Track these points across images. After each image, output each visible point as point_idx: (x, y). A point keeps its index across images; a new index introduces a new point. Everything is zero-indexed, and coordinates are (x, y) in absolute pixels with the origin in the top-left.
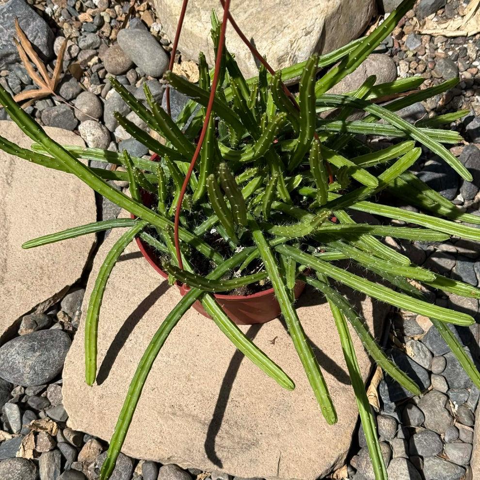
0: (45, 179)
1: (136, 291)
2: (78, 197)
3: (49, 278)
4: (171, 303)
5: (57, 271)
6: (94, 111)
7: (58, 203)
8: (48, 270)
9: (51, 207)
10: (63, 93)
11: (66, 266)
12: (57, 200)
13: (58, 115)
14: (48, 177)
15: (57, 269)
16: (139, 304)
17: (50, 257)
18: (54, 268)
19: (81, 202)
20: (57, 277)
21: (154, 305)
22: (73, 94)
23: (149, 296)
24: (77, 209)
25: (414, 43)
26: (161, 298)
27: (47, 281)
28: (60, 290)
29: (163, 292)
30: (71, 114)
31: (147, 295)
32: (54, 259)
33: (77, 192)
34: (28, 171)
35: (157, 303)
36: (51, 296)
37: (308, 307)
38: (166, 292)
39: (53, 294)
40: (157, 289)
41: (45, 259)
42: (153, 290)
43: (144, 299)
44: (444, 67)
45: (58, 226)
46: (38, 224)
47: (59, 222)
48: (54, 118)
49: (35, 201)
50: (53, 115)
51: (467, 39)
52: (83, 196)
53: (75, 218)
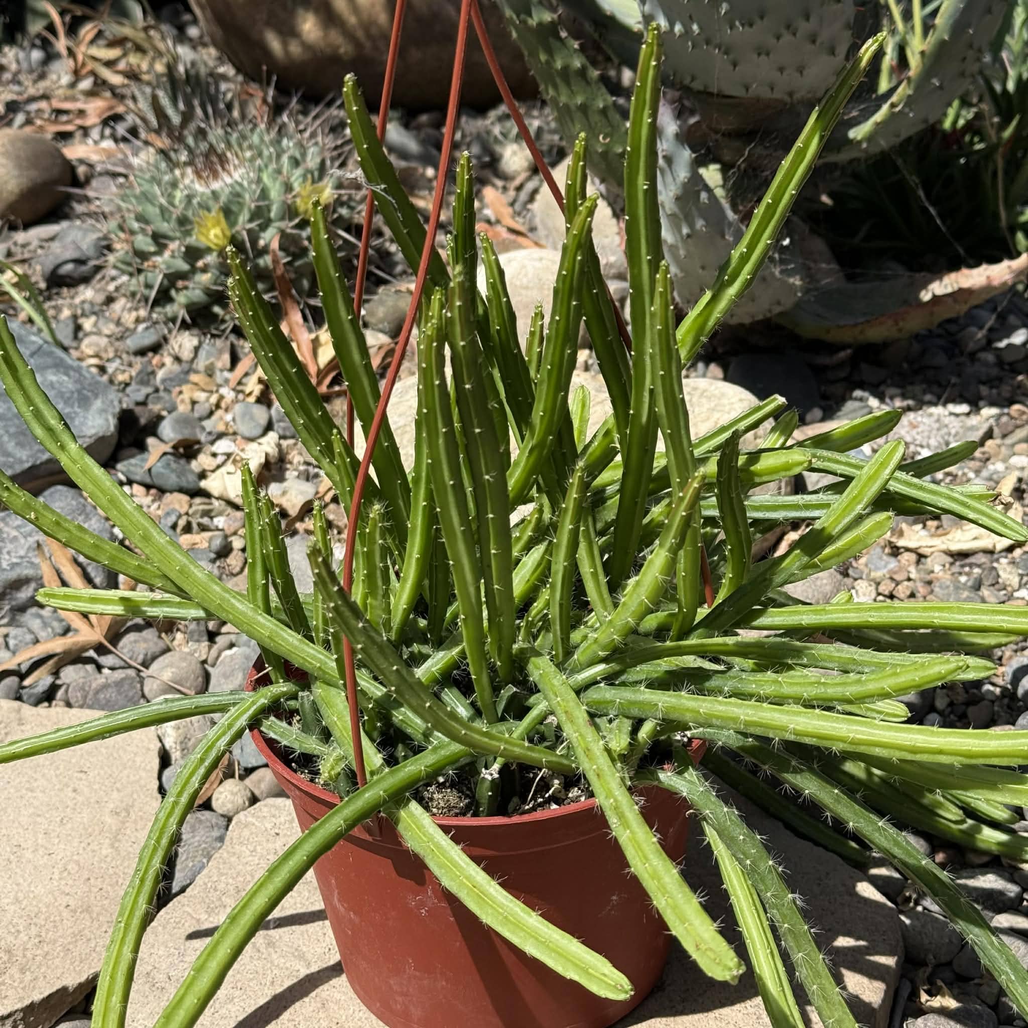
0: (53, 793)
1: (238, 993)
2: (123, 823)
3: (23, 971)
4: (322, 1015)
5: (44, 957)
6: (187, 679)
7: (73, 834)
8: (24, 956)
9: (57, 841)
10: (125, 651)
11: (71, 947)
12: (72, 829)
13: (105, 687)
14: (61, 790)
15: (47, 953)
16: (240, 1018)
17: (34, 931)
18: (39, 952)
19: (128, 832)
20: (43, 969)
21: (279, 1021)
22: (146, 655)
23: (268, 1003)
24: (116, 845)
25: (883, 563)
26: (298, 1004)
27: (17, 976)
28: (46, 994)
29: (306, 994)
30: (135, 687)
31: (262, 1001)
32: (43, 934)
33: (123, 814)
34: (18, 780)
35: (286, 1015)
36: (19, 1006)
37: (672, 1019)
38: (313, 994)
39: (27, 1002)
40: (290, 989)
41: (22, 935)
42: (279, 990)
43: (253, 1009)
44: (952, 588)
45: (65, 874)
46: (18, 870)
47: (69, 867)
48: (97, 692)
49: (21, 830)
50: (94, 685)
51: (996, 556)
52: (135, 822)
53: (109, 859)
